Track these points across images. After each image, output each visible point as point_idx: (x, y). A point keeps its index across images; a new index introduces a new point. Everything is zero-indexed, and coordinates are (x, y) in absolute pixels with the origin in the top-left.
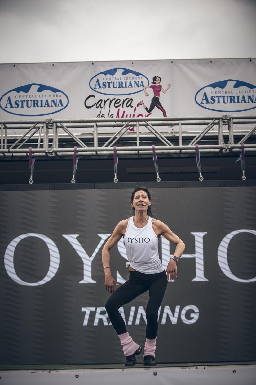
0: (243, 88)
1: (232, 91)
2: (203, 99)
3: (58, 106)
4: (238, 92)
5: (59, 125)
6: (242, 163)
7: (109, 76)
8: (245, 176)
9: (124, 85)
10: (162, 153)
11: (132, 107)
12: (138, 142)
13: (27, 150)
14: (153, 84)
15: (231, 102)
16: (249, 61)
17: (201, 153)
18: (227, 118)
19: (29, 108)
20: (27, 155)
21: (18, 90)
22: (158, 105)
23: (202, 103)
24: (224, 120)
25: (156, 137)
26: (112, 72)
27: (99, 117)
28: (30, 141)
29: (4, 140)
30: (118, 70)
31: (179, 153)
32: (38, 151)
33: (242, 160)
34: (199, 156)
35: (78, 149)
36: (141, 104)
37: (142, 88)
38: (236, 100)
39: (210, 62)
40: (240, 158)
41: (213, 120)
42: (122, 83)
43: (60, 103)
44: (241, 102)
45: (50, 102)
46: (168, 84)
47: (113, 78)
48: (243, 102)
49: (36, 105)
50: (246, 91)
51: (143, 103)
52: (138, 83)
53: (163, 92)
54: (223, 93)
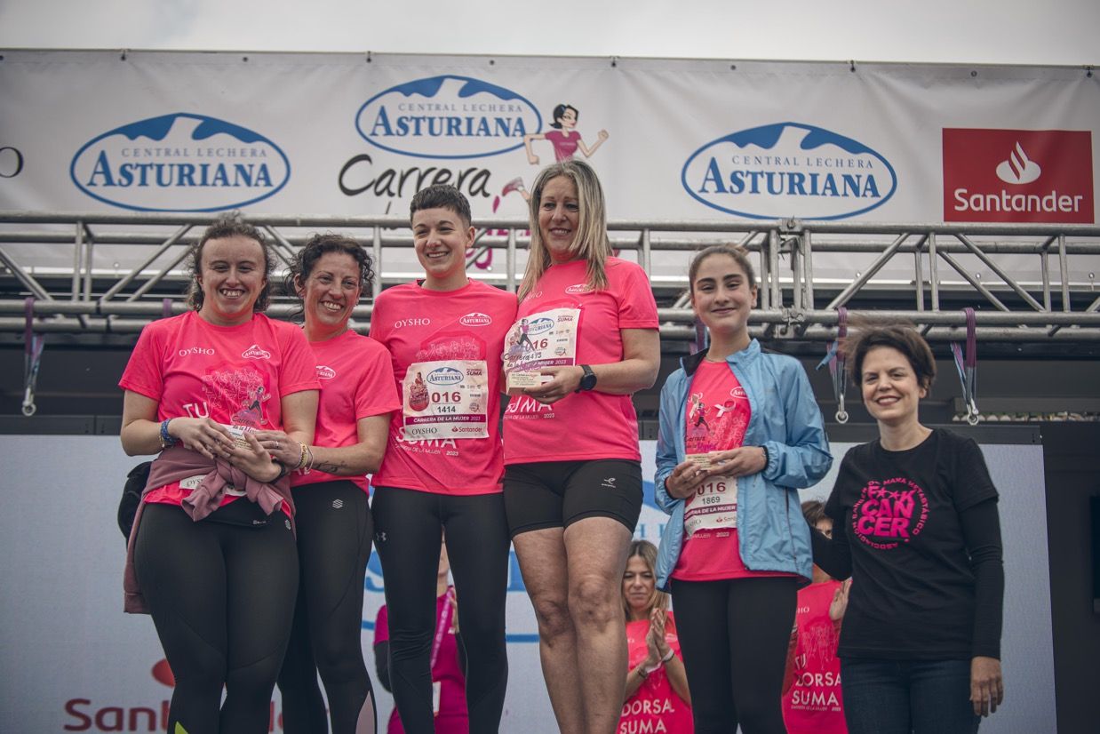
0: (829, 151)
1: (795, 159)
2: (707, 179)
3: (256, 185)
4: (813, 161)
6: (838, 369)
7: (416, 98)
8: (845, 410)
9: (463, 128)
11: (486, 195)
13: (158, 305)
14: (552, 129)
15: (792, 192)
16: (849, 70)
18: (792, 228)
19: (163, 188)
21: (132, 131)
23: (703, 190)
24: (785, 233)
26: (428, 87)
28: (160, 287)
29: (82, 281)
30: (447, 81)
33: (839, 360)
36: (515, 187)
37: (518, 140)
38: (807, 186)
39: (729, 68)
40: (832, 353)
41: (749, 232)
42: (459, 121)
43: (262, 176)
44: (824, 194)
45: (231, 173)
46: (600, 130)
47: (430, 105)
48: (829, 192)
49: (186, 180)
50: (839, 161)
51: (522, 186)
52: (509, 123)
53: (585, 154)
54: (768, 163)
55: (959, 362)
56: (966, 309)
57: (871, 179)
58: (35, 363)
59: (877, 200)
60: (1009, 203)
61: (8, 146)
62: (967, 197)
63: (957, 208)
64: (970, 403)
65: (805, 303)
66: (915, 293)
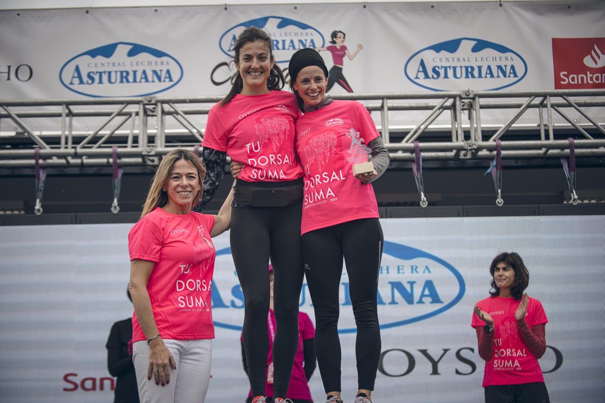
0: (488, 52)
1: (468, 59)
2: (419, 71)
3: (164, 81)
5: (167, 107)
6: (496, 175)
8: (502, 198)
9: (280, 46)
13: (109, 150)
14: (331, 44)
15: (467, 77)
16: (499, 6)
17: (425, 160)
18: (468, 95)
19: (111, 85)
20: (108, 162)
21: (93, 53)
22: (341, 81)
23: (417, 78)
24: (464, 98)
26: (259, 23)
29: (67, 138)
30: (270, 20)
32: (129, 155)
33: (497, 169)
34: (421, 165)
38: (476, 73)
39: (430, 7)
40: (493, 166)
41: (444, 98)
42: (277, 42)
43: (167, 76)
44: (486, 77)
45: (150, 75)
46: (358, 44)
48: (489, 76)
49: (124, 80)
50: (494, 58)
52: (306, 42)
53: (349, 58)
54: (453, 61)
55: (566, 169)
56: (569, 139)
57: (513, 67)
58: (41, 185)
59: (516, 79)
60: (591, 79)
61: (23, 64)
62: (567, 76)
63: (562, 83)
64: (572, 192)
65: (477, 138)
66: (539, 131)
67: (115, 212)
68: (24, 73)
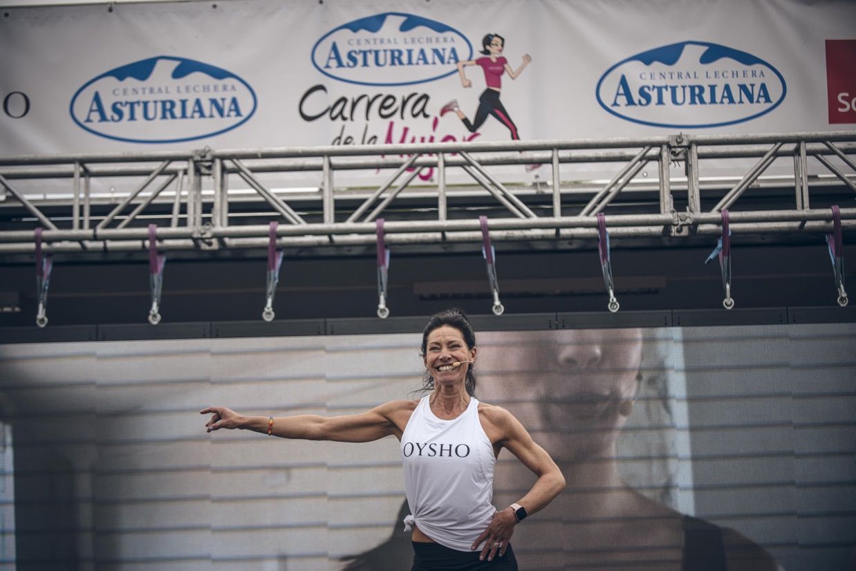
0: (725, 64)
1: (695, 73)
2: (618, 94)
3: (228, 116)
5: (229, 164)
6: (724, 262)
7: (363, 34)
8: (731, 297)
9: (405, 59)
10: (506, 237)
11: (426, 116)
12: (442, 209)
13: (144, 231)
14: (482, 56)
17: (613, 237)
18: (679, 143)
19: (148, 122)
20: (144, 246)
21: (120, 73)
22: (498, 112)
23: (615, 104)
24: (675, 147)
25: (493, 197)
26: (373, 24)
27: (339, 144)
28: (151, 209)
29: (81, 208)
30: (389, 18)
31: (554, 237)
32: (174, 236)
33: (724, 254)
34: (608, 245)
35: (281, 228)
36: (451, 107)
37: (453, 67)
38: (707, 96)
40: (718, 249)
41: (644, 148)
42: (400, 53)
43: (233, 107)
44: (722, 102)
45: (206, 106)
46: (524, 54)
47: (375, 40)
48: (726, 101)
49: (168, 114)
50: (735, 72)
51: (458, 107)
52: (444, 53)
53: (511, 77)
54: (672, 78)
55: (832, 251)
56: (833, 207)
57: (763, 87)
58: (45, 282)
59: (769, 105)
61: (17, 91)
62: (849, 99)
63: (840, 110)
64: (840, 288)
65: (693, 207)
66: (796, 189)
67: (155, 323)
68: (17, 105)
